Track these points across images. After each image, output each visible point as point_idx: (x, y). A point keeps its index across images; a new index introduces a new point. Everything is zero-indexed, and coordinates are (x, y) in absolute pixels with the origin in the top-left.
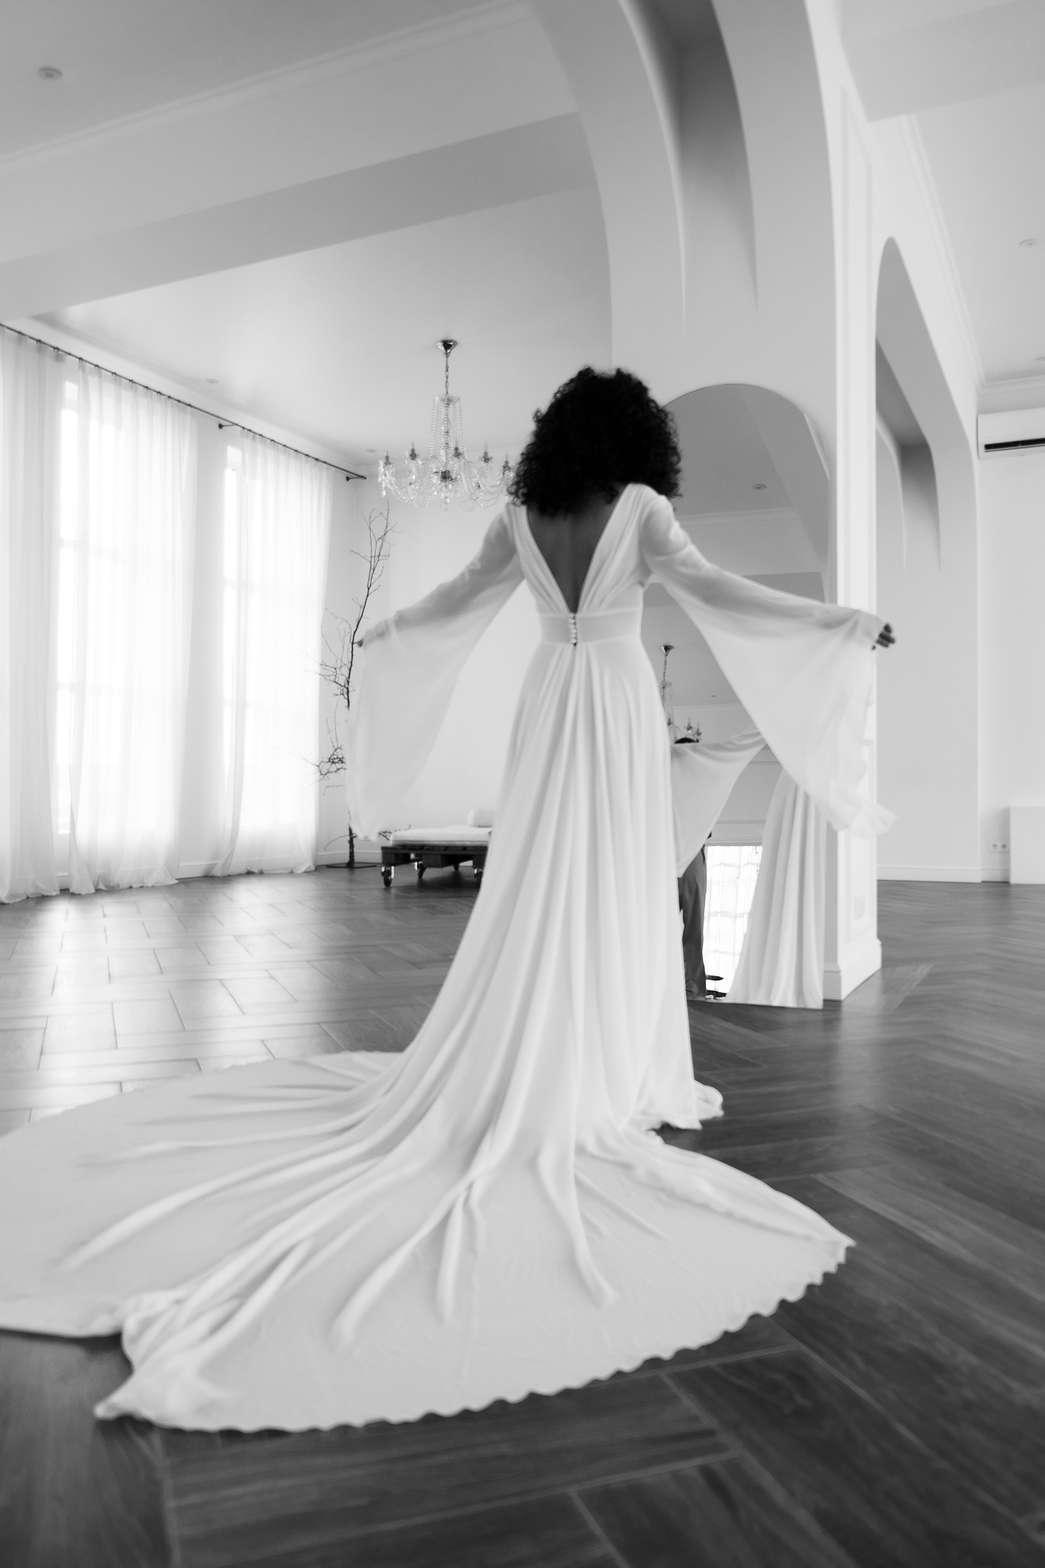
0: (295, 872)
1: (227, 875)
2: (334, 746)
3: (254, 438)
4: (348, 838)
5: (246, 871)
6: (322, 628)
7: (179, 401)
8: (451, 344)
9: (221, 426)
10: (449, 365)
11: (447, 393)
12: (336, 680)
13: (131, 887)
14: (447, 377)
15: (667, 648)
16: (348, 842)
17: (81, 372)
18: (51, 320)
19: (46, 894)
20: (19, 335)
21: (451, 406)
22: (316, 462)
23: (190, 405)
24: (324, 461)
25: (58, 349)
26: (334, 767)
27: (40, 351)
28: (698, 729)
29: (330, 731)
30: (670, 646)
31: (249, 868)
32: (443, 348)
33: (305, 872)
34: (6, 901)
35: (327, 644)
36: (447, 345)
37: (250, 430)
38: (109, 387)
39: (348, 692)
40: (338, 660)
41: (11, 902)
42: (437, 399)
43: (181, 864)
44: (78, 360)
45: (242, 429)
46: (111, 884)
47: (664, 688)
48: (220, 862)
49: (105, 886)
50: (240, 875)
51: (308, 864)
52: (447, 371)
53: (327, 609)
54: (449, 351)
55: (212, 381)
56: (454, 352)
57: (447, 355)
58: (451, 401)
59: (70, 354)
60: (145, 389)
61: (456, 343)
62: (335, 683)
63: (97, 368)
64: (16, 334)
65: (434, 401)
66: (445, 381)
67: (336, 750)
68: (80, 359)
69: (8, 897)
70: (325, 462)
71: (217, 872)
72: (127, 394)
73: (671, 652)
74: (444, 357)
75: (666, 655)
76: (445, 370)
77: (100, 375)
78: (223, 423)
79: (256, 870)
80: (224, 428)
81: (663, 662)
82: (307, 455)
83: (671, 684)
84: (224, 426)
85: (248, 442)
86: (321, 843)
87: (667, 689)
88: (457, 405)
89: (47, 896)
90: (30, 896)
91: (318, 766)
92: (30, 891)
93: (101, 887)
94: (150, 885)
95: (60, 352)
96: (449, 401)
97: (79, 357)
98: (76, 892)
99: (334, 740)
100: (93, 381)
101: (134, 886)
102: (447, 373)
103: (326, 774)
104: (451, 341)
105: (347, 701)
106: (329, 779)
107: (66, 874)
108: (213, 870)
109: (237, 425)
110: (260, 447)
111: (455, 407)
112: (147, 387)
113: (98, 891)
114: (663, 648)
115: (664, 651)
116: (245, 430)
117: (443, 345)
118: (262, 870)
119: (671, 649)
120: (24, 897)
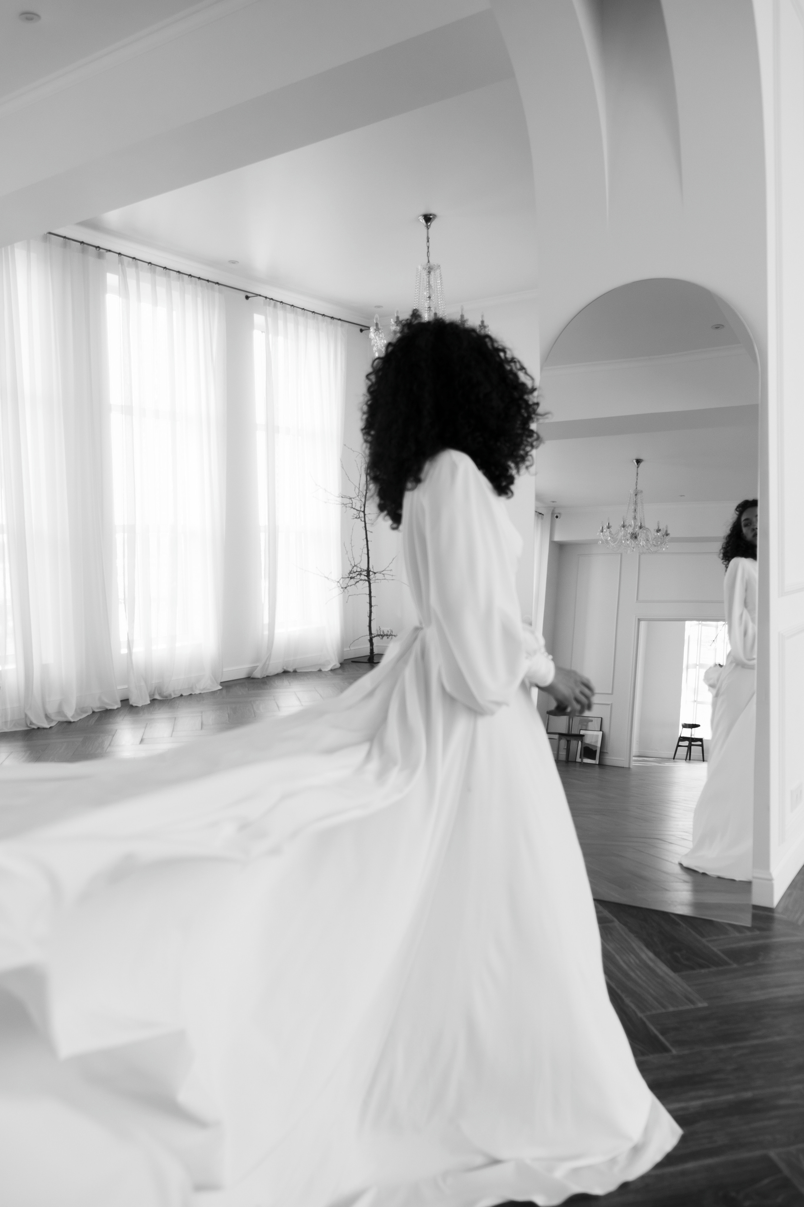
0: (323, 670)
1: (265, 676)
2: (351, 565)
3: (275, 306)
4: (368, 638)
5: (282, 671)
6: (341, 462)
7: (208, 281)
8: (431, 217)
9: (247, 297)
10: (430, 236)
11: (429, 262)
12: (354, 507)
13: (182, 695)
14: (428, 247)
15: (638, 461)
16: (368, 641)
17: (120, 265)
18: (93, 225)
19: (109, 707)
20: (65, 239)
21: (432, 273)
22: (332, 320)
23: (217, 283)
24: (339, 318)
25: (98, 247)
26: (353, 581)
27: (83, 251)
28: (666, 531)
29: (347, 552)
30: (640, 460)
31: (285, 668)
32: (424, 221)
33: (331, 670)
34: (72, 720)
35: (347, 475)
36: (428, 218)
37: (272, 299)
38: (145, 274)
39: (365, 515)
40: (356, 488)
41: (76, 720)
42: (420, 267)
43: (225, 670)
44: (117, 255)
45: (264, 298)
46: (164, 694)
47: (636, 495)
48: (260, 665)
49: (160, 694)
50: (277, 675)
51: (335, 663)
52: (428, 241)
53: (345, 445)
54: (429, 224)
55: (234, 262)
56: (434, 224)
57: (428, 227)
58: (432, 269)
59: (110, 251)
60: (178, 273)
61: (435, 216)
62: (352, 509)
63: (134, 260)
64: (62, 239)
65: (417, 269)
66: (427, 251)
67: (353, 567)
68: (119, 254)
69: (73, 717)
70: (340, 320)
71: (258, 674)
72: (161, 279)
73: (642, 464)
74: (425, 229)
75: (638, 467)
76: (426, 240)
77: (137, 267)
78: (249, 295)
79: (291, 670)
80: (250, 299)
81: (636, 474)
82: (323, 315)
83: (642, 492)
84: (250, 297)
85: (270, 309)
86: (345, 641)
87: (639, 496)
88: (438, 271)
89: (110, 710)
90: (96, 710)
91: (338, 582)
92: (96, 706)
93: (157, 697)
94: (197, 692)
95: (101, 250)
96: (430, 270)
97: (118, 252)
98: (134, 705)
99: (351, 560)
100: (131, 271)
101: (184, 694)
102: (428, 243)
103: (346, 588)
104: (431, 215)
105: (363, 523)
106: (348, 591)
107: (126, 687)
108: (254, 673)
109: (260, 295)
110: (280, 313)
111: (435, 275)
112: (179, 272)
113: (153, 701)
114: (635, 461)
115: (636, 464)
116: (267, 299)
117: (424, 218)
118: (295, 669)
119: (642, 462)
120: (90, 713)
